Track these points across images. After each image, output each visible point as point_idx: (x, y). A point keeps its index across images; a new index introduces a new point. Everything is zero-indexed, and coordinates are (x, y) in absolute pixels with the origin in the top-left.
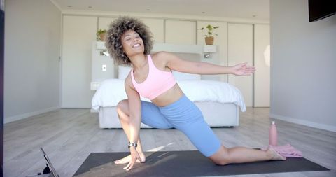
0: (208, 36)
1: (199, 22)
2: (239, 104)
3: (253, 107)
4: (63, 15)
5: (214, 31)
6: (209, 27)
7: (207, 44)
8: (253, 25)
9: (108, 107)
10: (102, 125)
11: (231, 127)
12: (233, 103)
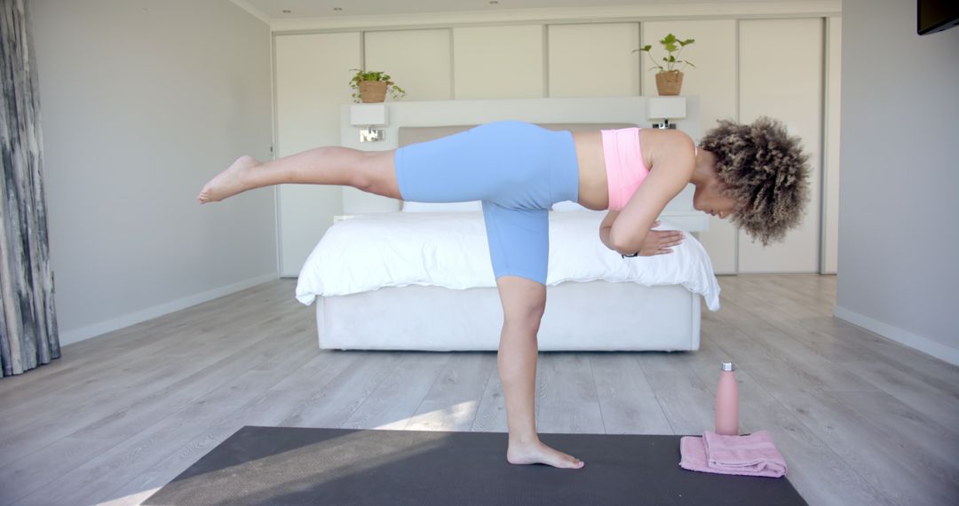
0: (666, 67)
1: (647, 26)
2: (696, 289)
3: (820, 273)
4: (275, 34)
5: (681, 53)
6: (669, 41)
7: (661, 94)
8: (824, 19)
9: (335, 296)
10: (326, 342)
11: (676, 353)
12: (680, 286)
